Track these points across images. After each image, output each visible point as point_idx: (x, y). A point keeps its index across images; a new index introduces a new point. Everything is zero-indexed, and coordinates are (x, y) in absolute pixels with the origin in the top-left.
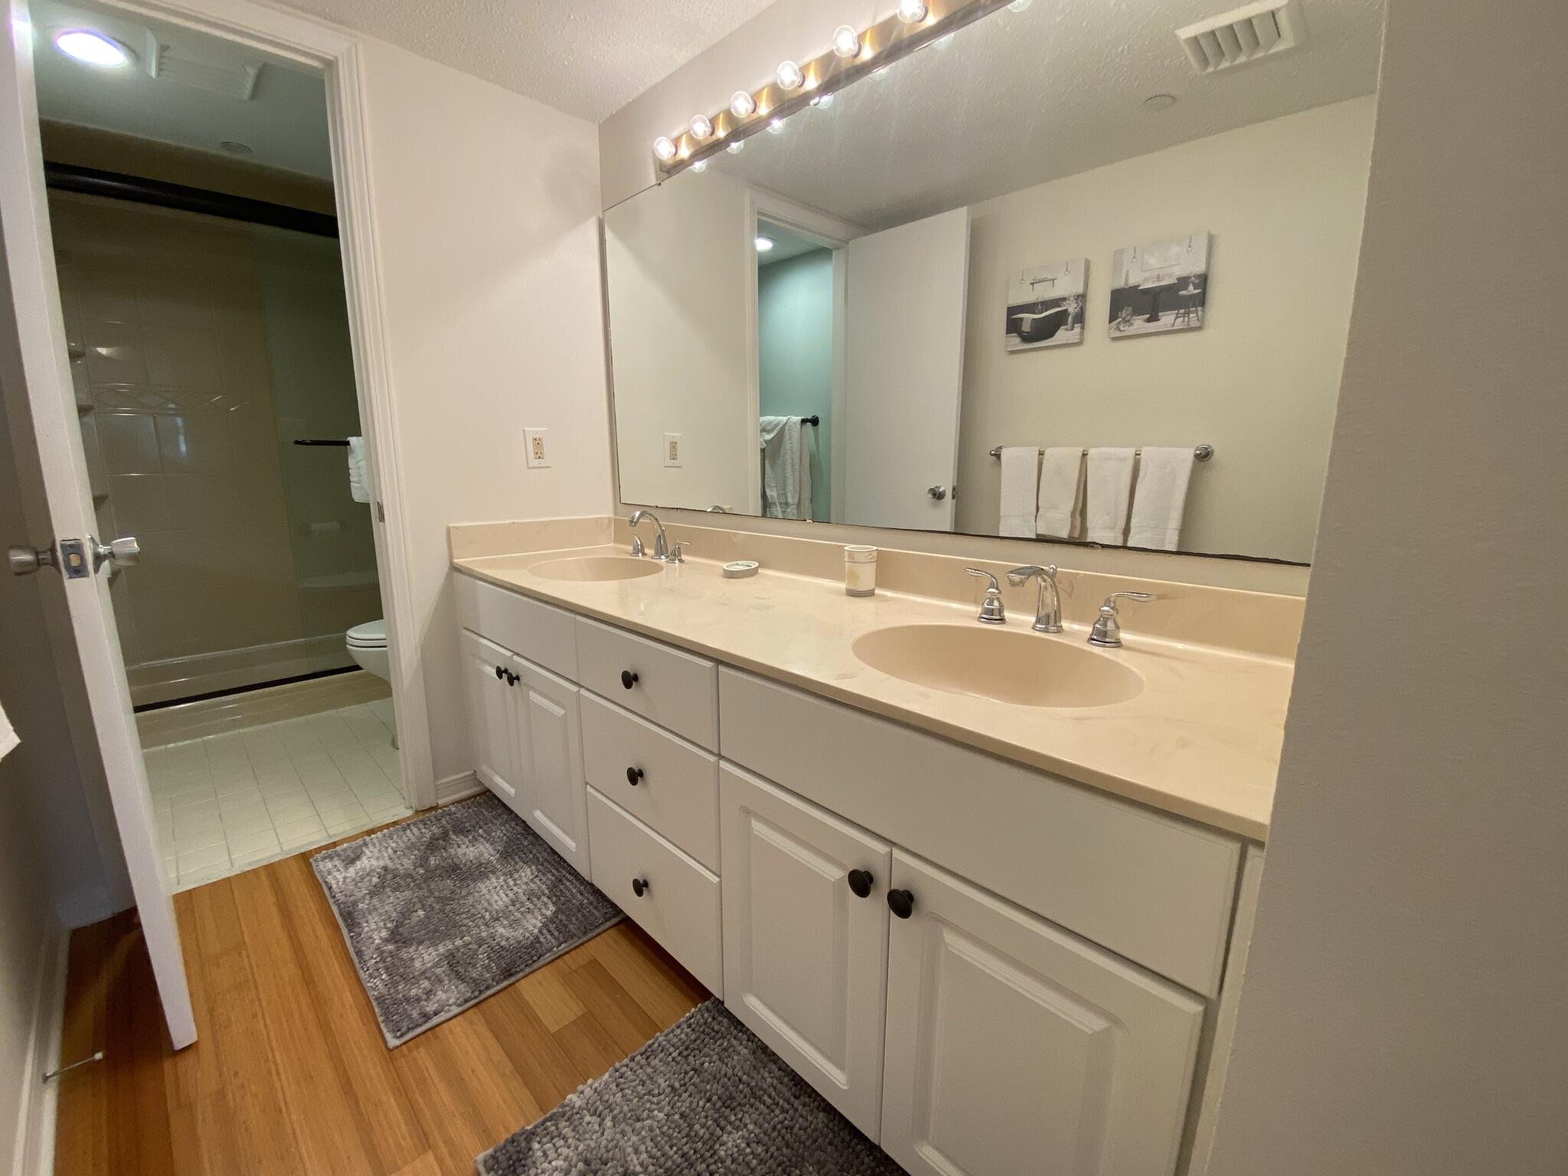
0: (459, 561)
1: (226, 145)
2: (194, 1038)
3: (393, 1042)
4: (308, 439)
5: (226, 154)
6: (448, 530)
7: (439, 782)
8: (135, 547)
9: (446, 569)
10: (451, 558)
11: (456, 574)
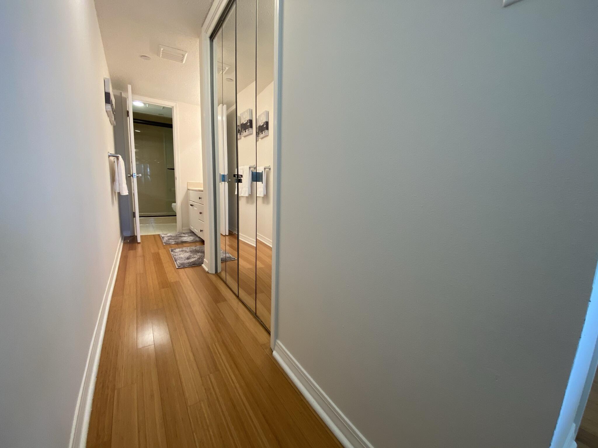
0: (189, 188)
1: (159, 114)
2: (140, 242)
3: (164, 244)
4: (170, 168)
5: (159, 115)
6: (187, 183)
7: (183, 228)
8: (141, 176)
9: (187, 189)
10: (188, 188)
11: (188, 191)
